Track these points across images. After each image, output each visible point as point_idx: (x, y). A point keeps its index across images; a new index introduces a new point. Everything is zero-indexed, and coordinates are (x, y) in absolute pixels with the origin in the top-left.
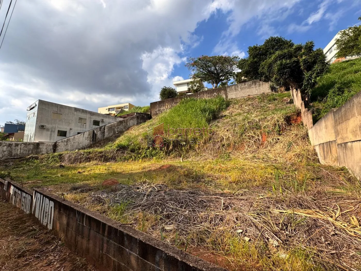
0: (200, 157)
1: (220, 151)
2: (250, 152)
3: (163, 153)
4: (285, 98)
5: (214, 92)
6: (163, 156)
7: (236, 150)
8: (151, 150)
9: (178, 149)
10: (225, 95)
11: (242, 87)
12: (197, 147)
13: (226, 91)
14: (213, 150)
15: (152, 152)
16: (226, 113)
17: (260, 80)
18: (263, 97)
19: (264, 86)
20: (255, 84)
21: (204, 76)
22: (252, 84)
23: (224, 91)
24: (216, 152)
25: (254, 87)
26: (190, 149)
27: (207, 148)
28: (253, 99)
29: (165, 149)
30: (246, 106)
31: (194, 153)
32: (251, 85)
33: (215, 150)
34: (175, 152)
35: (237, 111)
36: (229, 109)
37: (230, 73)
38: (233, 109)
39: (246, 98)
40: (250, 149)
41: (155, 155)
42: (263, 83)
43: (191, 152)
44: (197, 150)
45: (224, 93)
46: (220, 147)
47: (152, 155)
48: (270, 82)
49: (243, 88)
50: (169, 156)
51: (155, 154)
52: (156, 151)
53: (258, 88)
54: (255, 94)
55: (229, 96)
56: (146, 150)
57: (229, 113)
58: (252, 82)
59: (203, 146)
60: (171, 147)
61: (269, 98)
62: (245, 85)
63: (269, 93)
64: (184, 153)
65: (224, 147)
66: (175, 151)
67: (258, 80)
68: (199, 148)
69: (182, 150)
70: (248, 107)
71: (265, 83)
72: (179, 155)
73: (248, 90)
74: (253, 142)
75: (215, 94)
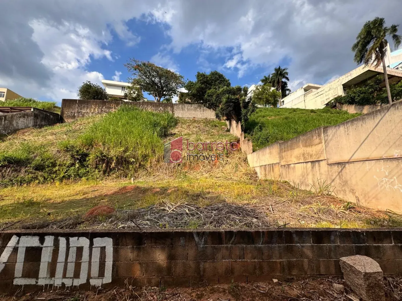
0: (153, 177)
1: (175, 170)
2: (205, 172)
3: (99, 172)
4: (223, 127)
5: (159, 106)
6: (98, 176)
7: (192, 169)
8: (76, 167)
9: (124, 167)
10: (171, 112)
11: (189, 108)
12: (149, 165)
13: (173, 108)
14: (168, 169)
15: (78, 170)
16: (175, 131)
17: (205, 106)
18: (207, 122)
19: (207, 111)
21: (145, 85)
22: (198, 107)
23: (171, 108)
24: (171, 172)
25: (199, 110)
26: (139, 168)
27: (160, 167)
28: (198, 122)
29: (104, 167)
30: (194, 127)
31: (144, 173)
32: (196, 108)
33: (170, 169)
34: (117, 171)
35: (186, 131)
36: (177, 128)
37: (174, 90)
38: (181, 128)
39: (192, 119)
40: (205, 169)
41: (86, 174)
43: (141, 171)
44: (149, 169)
46: (175, 166)
47: (78, 175)
48: (212, 110)
50: (108, 176)
51: (84, 174)
52: (86, 169)
53: (202, 112)
54: (199, 117)
55: (175, 114)
56: (68, 167)
57: (179, 132)
58: (198, 105)
59: (156, 164)
60: (113, 164)
61: (211, 124)
62: (191, 106)
63: (211, 120)
64: (132, 172)
65: (180, 166)
66: (119, 169)
67: (203, 105)
68: (151, 166)
69: (128, 168)
70: (196, 129)
71: (208, 109)
72: (124, 175)
73: (194, 112)
74: (207, 162)
75: (160, 109)
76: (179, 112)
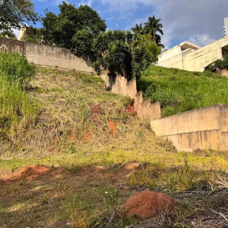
5: (1, 43)
10: (21, 55)
11: (49, 51)
13: (24, 49)
17: (72, 52)
19: (75, 60)
20: (66, 55)
22: (62, 52)
23: (20, 48)
25: (64, 57)
32: (60, 53)
39: (53, 68)
42: (75, 56)
45: (20, 50)
48: (81, 58)
49: (50, 53)
53: (68, 60)
54: (65, 67)
58: (62, 50)
62: (52, 50)
67: (69, 50)
71: (76, 57)
73: (56, 59)
75: (3, 47)
76: (33, 56)
